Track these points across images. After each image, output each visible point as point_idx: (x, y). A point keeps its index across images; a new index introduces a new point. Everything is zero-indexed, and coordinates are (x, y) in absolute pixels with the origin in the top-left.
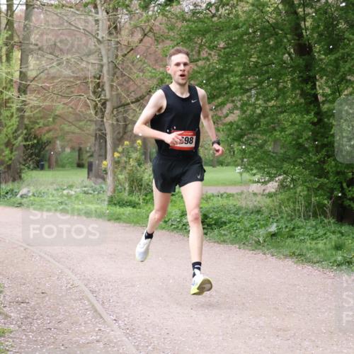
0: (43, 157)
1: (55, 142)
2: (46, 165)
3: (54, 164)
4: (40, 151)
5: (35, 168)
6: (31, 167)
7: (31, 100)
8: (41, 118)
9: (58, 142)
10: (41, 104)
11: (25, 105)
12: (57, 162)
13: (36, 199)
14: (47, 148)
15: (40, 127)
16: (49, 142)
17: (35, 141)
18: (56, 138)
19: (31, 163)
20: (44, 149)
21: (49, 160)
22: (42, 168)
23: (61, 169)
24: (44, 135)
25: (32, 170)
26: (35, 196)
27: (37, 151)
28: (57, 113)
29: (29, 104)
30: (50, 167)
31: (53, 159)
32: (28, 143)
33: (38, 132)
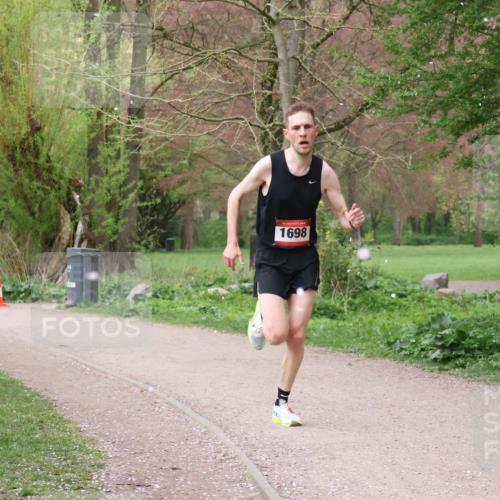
0: (172, 229)
1: (192, 202)
2: (178, 243)
3: (192, 240)
4: (166, 218)
5: (157, 248)
6: (151, 246)
7: (152, 127)
8: (169, 159)
9: (198, 202)
10: (168, 135)
11: (140, 137)
12: (196, 237)
13: (161, 302)
14: (179, 212)
15: (166, 176)
16: (182, 202)
17: (159, 200)
18: (195, 194)
19: (151, 238)
20: (174, 213)
21: (183, 235)
22: (170, 248)
23: (203, 249)
24: (174, 188)
25: (153, 251)
26: (157, 297)
27: (161, 218)
28: (197, 150)
29: (147, 134)
30: (183, 246)
31: (190, 233)
32: (145, 204)
33: (162, 184)
